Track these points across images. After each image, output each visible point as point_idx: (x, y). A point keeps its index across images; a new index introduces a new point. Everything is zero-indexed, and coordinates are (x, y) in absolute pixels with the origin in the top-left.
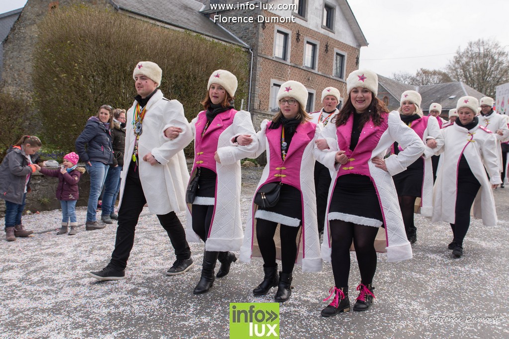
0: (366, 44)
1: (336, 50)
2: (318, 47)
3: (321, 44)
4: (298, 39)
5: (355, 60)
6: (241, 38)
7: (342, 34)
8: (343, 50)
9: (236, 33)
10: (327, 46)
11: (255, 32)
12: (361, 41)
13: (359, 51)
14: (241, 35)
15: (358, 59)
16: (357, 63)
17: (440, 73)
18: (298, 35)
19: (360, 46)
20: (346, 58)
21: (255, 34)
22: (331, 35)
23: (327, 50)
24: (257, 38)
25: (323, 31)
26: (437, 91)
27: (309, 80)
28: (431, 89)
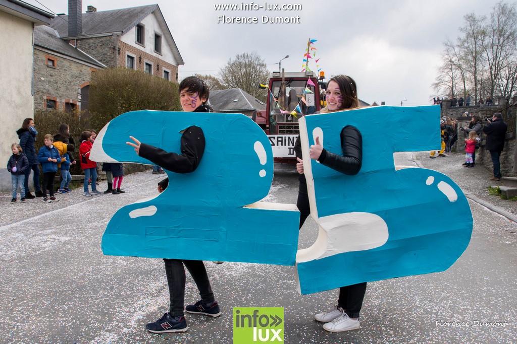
0: (182, 63)
1: (164, 69)
2: (153, 66)
3: (154, 64)
4: (140, 62)
5: (176, 75)
6: (100, 61)
7: (167, 56)
8: (168, 68)
9: (96, 57)
10: (158, 66)
11: (112, 56)
12: (179, 61)
13: (177, 68)
14: (100, 58)
15: (177, 74)
16: (177, 78)
17: (210, 78)
18: (140, 58)
19: (178, 64)
20: (170, 74)
21: (113, 58)
22: (160, 57)
23: (158, 69)
24: (115, 62)
25: (155, 55)
26: (223, 96)
28: (217, 94)
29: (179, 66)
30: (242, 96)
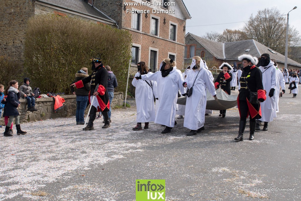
0: (190, 17)
1: (171, 22)
2: (159, 20)
3: (161, 18)
4: (146, 16)
6: (110, 16)
8: (175, 22)
9: (107, 13)
10: (165, 20)
12: (187, 15)
13: (185, 22)
14: (110, 14)
15: (184, 27)
16: (184, 30)
19: (185, 19)
20: (177, 27)
21: (120, 13)
23: (164, 23)
24: (121, 17)
26: (237, 46)
27: (154, 42)
28: (233, 45)
29: (187, 20)
30: (254, 46)
